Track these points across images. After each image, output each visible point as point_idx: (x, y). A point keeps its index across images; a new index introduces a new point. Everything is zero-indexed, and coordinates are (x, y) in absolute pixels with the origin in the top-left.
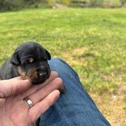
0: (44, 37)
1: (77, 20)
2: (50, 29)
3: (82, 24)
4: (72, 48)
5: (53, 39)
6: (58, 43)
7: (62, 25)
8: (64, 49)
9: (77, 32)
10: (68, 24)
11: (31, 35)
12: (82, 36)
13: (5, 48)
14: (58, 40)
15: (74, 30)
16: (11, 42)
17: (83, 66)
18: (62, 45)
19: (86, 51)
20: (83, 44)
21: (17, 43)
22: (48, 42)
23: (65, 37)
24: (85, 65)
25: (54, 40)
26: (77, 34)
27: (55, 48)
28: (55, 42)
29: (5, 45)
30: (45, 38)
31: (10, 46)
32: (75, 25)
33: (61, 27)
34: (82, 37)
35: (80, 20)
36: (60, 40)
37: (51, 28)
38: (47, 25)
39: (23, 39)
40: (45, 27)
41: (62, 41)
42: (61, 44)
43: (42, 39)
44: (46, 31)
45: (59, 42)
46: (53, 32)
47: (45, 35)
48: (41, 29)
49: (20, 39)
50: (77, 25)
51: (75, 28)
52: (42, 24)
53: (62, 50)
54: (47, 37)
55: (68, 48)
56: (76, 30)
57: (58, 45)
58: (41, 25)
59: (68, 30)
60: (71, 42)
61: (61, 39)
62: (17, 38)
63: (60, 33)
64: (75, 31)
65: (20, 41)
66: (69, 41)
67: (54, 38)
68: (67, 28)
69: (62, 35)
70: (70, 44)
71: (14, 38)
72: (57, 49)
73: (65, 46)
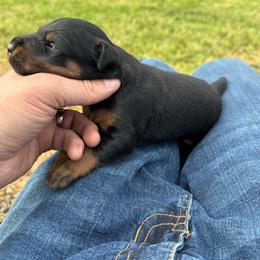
0: (192, 13)
5: (213, 21)
6: (224, 30)
8: (235, 48)
11: (165, 6)
13: (111, 27)
14: (224, 23)
16: (124, 16)
18: (233, 37)
21: (134, 20)
22: (200, 26)
23: (242, 20)
25: (215, 25)
27: (214, 42)
28: (217, 28)
29: (111, 22)
30: (195, 17)
31: (122, 24)
36: (228, 24)
39: (147, 12)
41: (234, 28)
42: (229, 35)
43: (189, 17)
45: (227, 28)
46: (216, 5)
47: (196, 10)
49: (141, 13)
53: (230, 48)
54: (200, 13)
55: (246, 45)
57: (223, 35)
61: (233, 22)
62: (137, 10)
63: (232, 8)
65: (141, 16)
66: (251, 30)
67: (216, 18)
69: (236, 13)
70: (251, 36)
71: (132, 10)
72: (220, 45)
73: (238, 39)
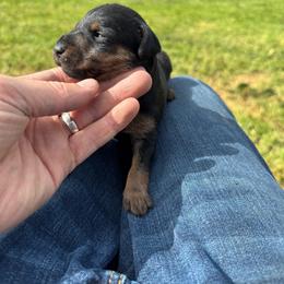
0: (168, 39)
1: (256, 8)
2: (186, 23)
3: (267, 19)
4: (232, 71)
5: (188, 46)
6: (200, 56)
7: (215, 15)
8: (210, 73)
9: (249, 37)
10: (232, 15)
12: (261, 47)
14: (199, 49)
15: (242, 30)
17: (250, 117)
18: (209, 62)
19: (264, 83)
20: (261, 68)
23: (217, 45)
24: (257, 115)
26: (250, 42)
27: (190, 68)
30: (170, 43)
32: (249, 18)
33: (213, 20)
34: (260, 50)
35: (262, 8)
36: (204, 50)
37: (188, 20)
38: (178, 13)
40: (175, 18)
41: (210, 53)
44: (176, 26)
45: (203, 54)
46: (192, 31)
48: (165, 21)
50: (252, 19)
51: (247, 27)
52: (169, 8)
53: (206, 74)
55: (222, 70)
56: (249, 31)
57: (199, 60)
58: (166, 11)
59: (229, 29)
60: (231, 59)
61: (209, 46)
63: (207, 33)
64: (246, 34)
66: (226, 55)
67: (191, 43)
68: (228, 25)
69: (212, 38)
72: (195, 71)
